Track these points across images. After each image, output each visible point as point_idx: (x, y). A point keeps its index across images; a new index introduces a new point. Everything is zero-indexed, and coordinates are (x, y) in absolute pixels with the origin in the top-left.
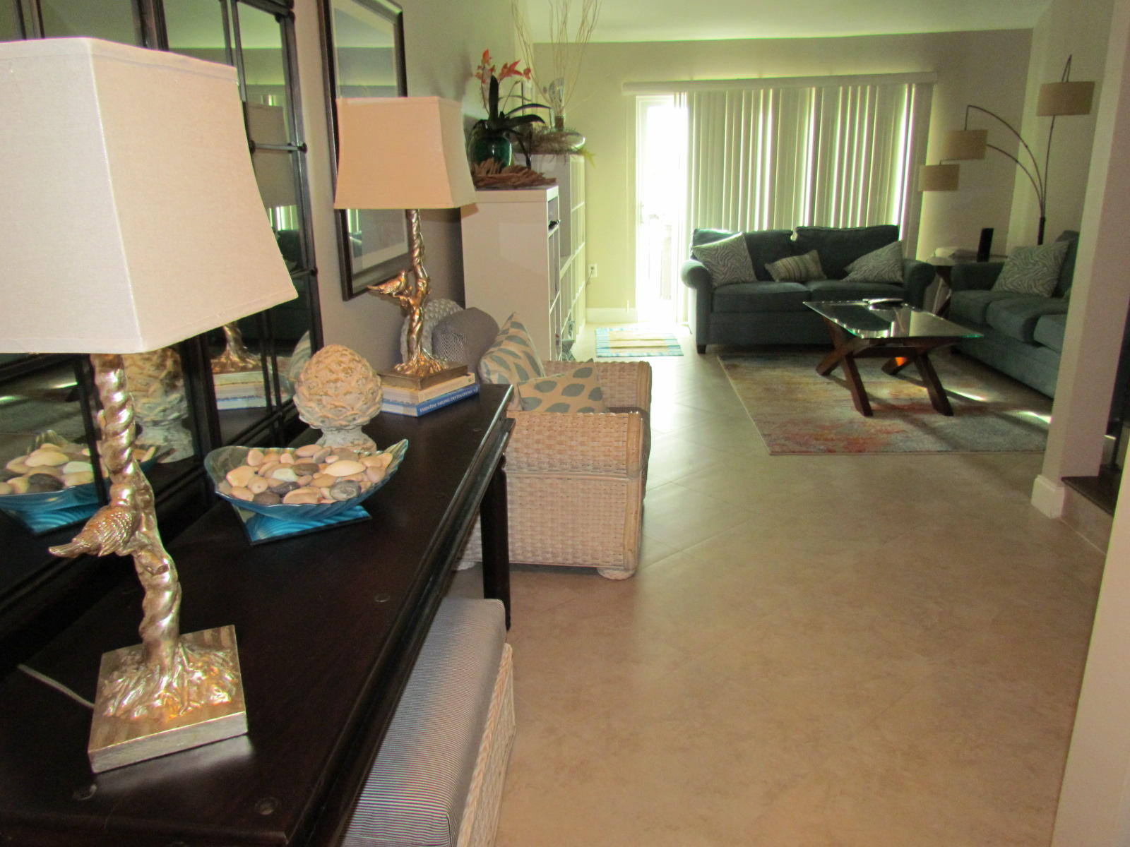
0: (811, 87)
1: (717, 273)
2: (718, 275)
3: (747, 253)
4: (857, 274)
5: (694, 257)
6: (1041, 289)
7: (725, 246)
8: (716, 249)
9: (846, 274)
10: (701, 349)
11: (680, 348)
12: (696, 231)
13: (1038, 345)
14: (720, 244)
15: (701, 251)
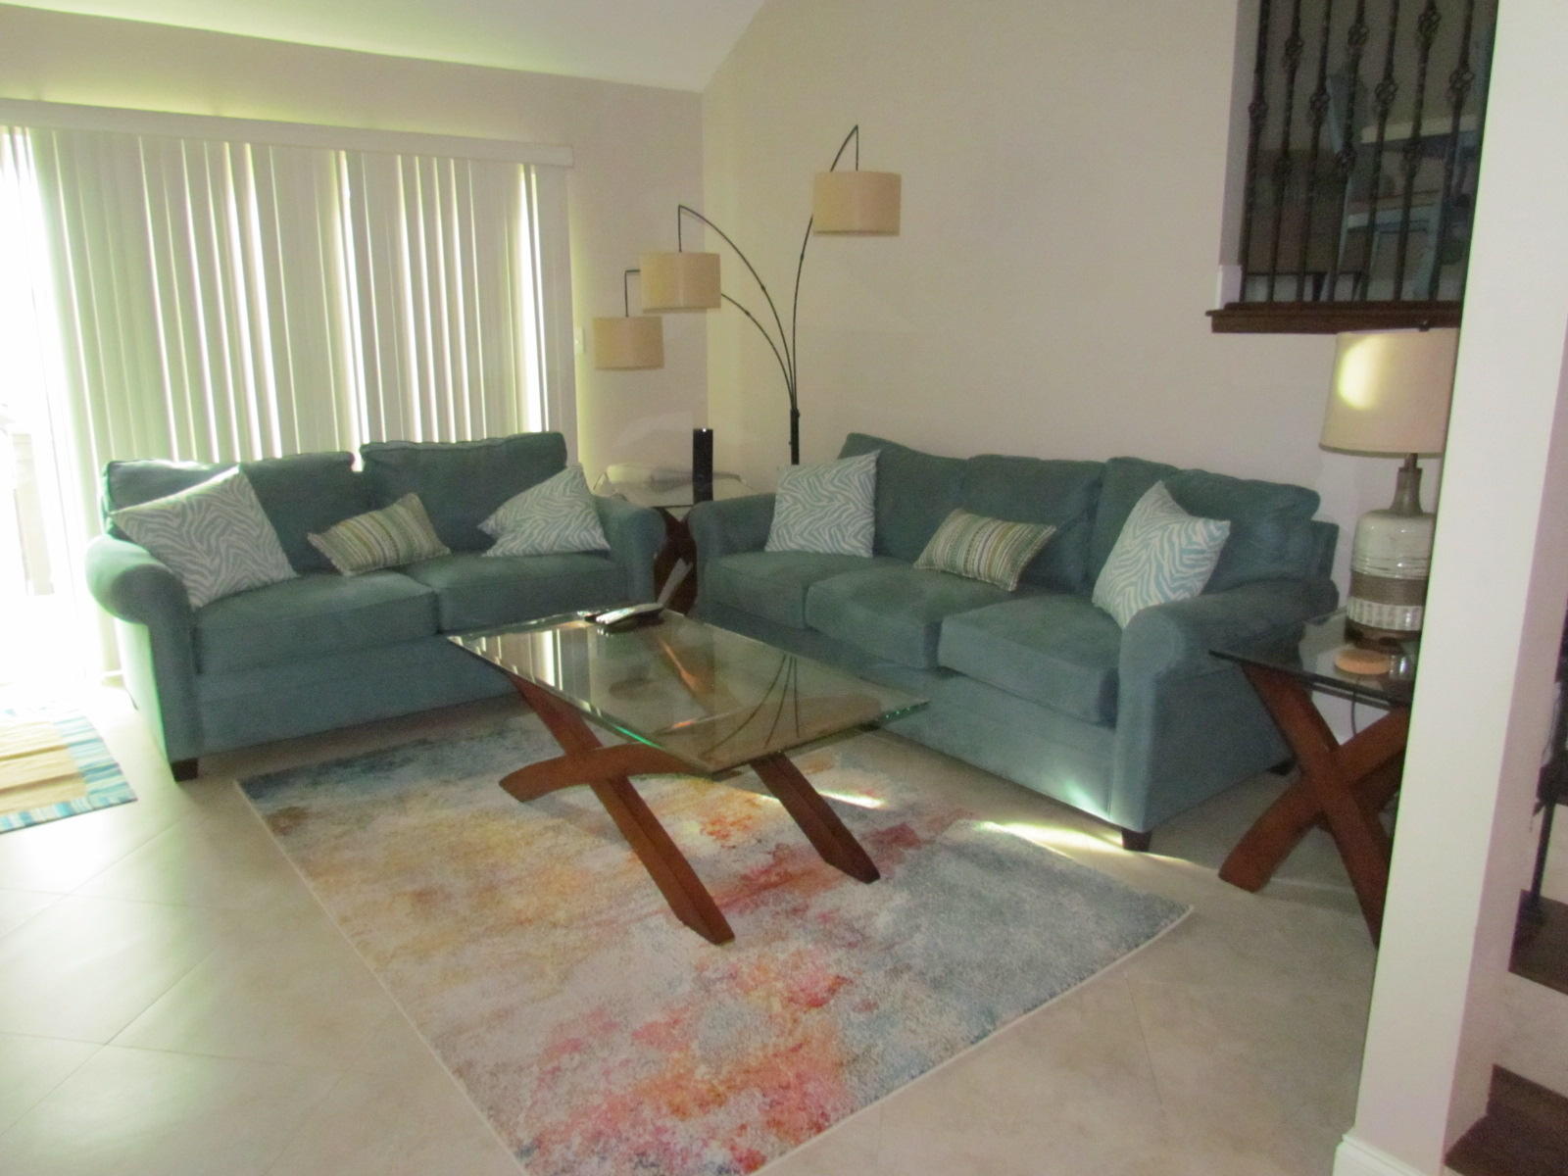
0: (337, 151)
1: (192, 572)
2: (196, 577)
3: (258, 515)
4: (515, 538)
5: (118, 533)
6: (855, 543)
7: (204, 503)
8: (181, 512)
9: (489, 541)
10: (184, 771)
11: (119, 772)
12: (112, 468)
13: (947, 673)
14: (189, 498)
15: (142, 520)
